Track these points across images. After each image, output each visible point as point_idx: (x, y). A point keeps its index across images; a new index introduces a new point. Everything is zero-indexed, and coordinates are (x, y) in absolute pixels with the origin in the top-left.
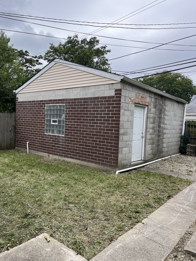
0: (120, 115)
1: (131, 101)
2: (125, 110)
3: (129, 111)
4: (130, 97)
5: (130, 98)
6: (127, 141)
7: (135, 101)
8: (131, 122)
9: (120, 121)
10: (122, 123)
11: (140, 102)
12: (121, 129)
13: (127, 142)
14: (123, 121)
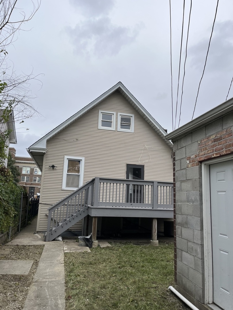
0: (176, 192)
1: (190, 162)
2: (182, 181)
3: (189, 181)
4: (188, 156)
5: (188, 159)
6: (190, 241)
7: (198, 159)
8: (193, 202)
9: (176, 202)
10: (179, 205)
11: (210, 154)
12: (178, 214)
13: (189, 244)
14: (181, 201)
